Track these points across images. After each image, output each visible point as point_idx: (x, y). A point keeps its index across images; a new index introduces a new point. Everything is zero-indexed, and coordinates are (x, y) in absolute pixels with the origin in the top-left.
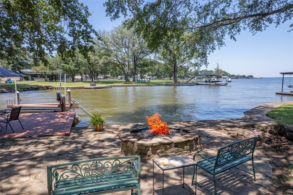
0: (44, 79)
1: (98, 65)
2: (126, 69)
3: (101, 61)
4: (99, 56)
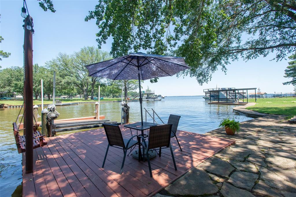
1: (60, 84)
2: (85, 88)
3: (63, 81)
4: (61, 76)
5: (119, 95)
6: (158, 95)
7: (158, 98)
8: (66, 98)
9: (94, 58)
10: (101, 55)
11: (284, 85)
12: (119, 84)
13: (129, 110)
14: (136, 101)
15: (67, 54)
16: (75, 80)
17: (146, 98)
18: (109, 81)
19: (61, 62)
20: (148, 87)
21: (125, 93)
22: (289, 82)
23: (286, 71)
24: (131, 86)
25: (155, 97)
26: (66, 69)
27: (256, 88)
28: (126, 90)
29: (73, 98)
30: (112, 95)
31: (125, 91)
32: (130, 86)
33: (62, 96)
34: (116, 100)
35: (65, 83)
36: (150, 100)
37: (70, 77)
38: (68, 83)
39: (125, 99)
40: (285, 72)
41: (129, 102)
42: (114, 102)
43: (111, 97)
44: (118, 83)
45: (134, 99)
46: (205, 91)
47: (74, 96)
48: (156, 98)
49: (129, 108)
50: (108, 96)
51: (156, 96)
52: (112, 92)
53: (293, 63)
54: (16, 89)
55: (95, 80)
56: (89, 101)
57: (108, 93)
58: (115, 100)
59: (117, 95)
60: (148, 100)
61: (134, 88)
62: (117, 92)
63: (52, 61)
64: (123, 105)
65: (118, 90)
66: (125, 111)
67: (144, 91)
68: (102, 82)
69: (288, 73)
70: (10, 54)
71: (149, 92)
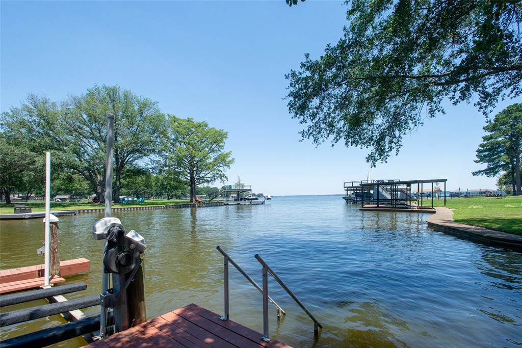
2: (99, 178)
5: (182, 194)
6: (256, 194)
7: (258, 199)
8: (68, 201)
9: (120, 113)
10: (136, 107)
11: (474, 175)
12: (179, 170)
13: (139, 261)
14: (215, 206)
15: (52, 100)
16: (71, 160)
17: (235, 200)
18: (156, 165)
19: (35, 118)
20: (239, 179)
21: (192, 189)
22: (482, 171)
23: (478, 151)
24: (203, 175)
25: (252, 197)
26: (48, 135)
27: (446, 180)
28: (192, 182)
30: (166, 194)
31: (191, 186)
32: (201, 174)
33: (58, 197)
34: (171, 204)
36: (242, 203)
40: (476, 153)
41: (200, 207)
42: (166, 207)
43: (164, 198)
44: (176, 170)
45: (211, 202)
46: (347, 185)
47: (86, 196)
48: (255, 199)
50: (159, 195)
51: (254, 195)
52: (166, 188)
53: (491, 138)
55: (123, 161)
57: (159, 190)
58: (169, 204)
59: (179, 193)
60: (238, 204)
61: (209, 179)
62: (176, 188)
63: (11, 113)
64: (100, 237)
66: (113, 267)
67: (230, 186)
68: (141, 165)
69: (482, 155)
71: (241, 188)
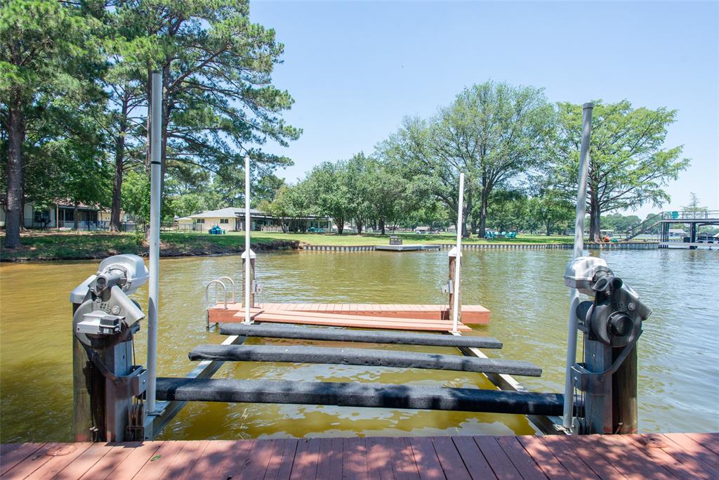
0: (280, 228)
1: (403, 195)
2: (462, 205)
3: (411, 187)
4: (405, 176)
5: (569, 226)
8: (428, 233)
12: (572, 189)
13: (638, 332)
14: (640, 249)
15: (423, 118)
17: (686, 240)
18: (536, 183)
19: (408, 141)
20: (695, 198)
21: (593, 219)
24: (616, 194)
26: (418, 158)
28: (595, 208)
29: (442, 233)
30: (545, 227)
31: (592, 213)
32: (612, 193)
33: (418, 228)
34: (557, 243)
35: (413, 193)
36: (704, 246)
37: (426, 177)
38: (423, 194)
39: (592, 239)
41: (607, 249)
42: (549, 247)
43: (541, 233)
44: (567, 188)
45: (630, 241)
49: (642, 313)
50: (533, 228)
52: (545, 218)
54: (324, 210)
55: (491, 181)
56: (473, 241)
57: (533, 221)
58: (552, 242)
59: (564, 225)
60: (692, 248)
61: (628, 201)
62: (562, 217)
64: (581, 285)
65: (565, 210)
66: (603, 334)
67: (675, 214)
68: (513, 185)
70: (302, 131)
